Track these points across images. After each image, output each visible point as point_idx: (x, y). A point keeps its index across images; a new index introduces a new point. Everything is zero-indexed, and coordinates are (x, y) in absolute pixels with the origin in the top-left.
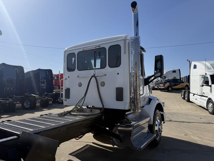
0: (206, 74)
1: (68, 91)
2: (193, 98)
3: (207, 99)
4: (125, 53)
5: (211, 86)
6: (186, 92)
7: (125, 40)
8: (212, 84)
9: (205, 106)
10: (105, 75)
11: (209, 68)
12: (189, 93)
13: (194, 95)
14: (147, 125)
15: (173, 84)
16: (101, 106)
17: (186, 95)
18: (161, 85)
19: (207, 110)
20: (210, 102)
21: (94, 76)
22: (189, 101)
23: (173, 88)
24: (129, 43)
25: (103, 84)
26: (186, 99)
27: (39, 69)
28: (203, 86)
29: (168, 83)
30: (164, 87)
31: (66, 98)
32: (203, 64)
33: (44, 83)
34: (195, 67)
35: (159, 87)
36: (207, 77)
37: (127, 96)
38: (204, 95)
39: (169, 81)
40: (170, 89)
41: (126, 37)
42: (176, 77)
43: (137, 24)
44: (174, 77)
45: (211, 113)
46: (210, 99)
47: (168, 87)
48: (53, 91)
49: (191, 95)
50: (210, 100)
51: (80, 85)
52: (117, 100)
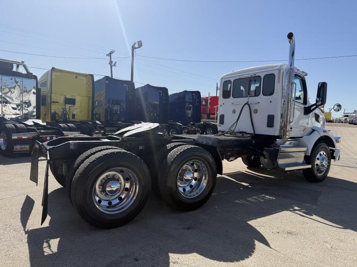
1: (222, 117)
4: (279, 82)
7: (279, 70)
10: (259, 103)
16: (252, 132)
21: (247, 103)
24: (283, 72)
25: (256, 111)
27: (185, 91)
31: (220, 123)
33: (190, 110)
37: (278, 122)
41: (281, 66)
43: (293, 54)
48: (201, 121)
51: (234, 112)
52: (268, 126)
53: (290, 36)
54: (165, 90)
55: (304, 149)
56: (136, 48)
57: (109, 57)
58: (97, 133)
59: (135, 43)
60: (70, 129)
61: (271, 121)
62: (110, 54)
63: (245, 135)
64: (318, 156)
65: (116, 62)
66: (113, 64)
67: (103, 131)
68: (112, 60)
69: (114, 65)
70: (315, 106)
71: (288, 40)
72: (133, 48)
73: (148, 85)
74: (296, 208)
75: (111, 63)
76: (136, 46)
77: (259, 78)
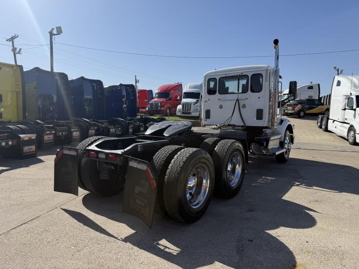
0: (351, 94)
1: (208, 112)
2: (332, 126)
3: (348, 126)
4: (266, 81)
5: (355, 110)
6: (324, 118)
7: (267, 70)
8: (357, 107)
9: (345, 135)
10: (247, 99)
11: (355, 86)
12: (328, 119)
13: (333, 122)
14: (278, 141)
15: (307, 106)
16: (242, 124)
17: (324, 123)
18: (289, 108)
19: (347, 140)
20: (352, 130)
22: (326, 130)
23: (306, 112)
24: (270, 72)
26: (323, 127)
27: (121, 85)
28: (345, 109)
29: (299, 105)
30: (293, 111)
31: (205, 118)
32: (349, 79)
34: (339, 84)
35: (286, 111)
36: (352, 98)
37: (266, 116)
38: (346, 121)
39: (301, 102)
40: (302, 114)
41: (268, 67)
42: (312, 97)
43: (278, 58)
44: (309, 97)
45: (351, 144)
46: (352, 126)
47: (300, 111)
49: (330, 122)
50: (352, 128)
52: (257, 119)
53: (276, 42)
54: (99, 83)
55: (279, 137)
56: (54, 35)
57: (11, 43)
58: (48, 134)
59: (53, 29)
60: (24, 132)
61: (259, 114)
62: (12, 39)
63: (236, 128)
64: (286, 141)
65: (20, 49)
66: (18, 50)
67: (54, 132)
68: (15, 46)
69: (19, 53)
70: (287, 100)
71: (273, 45)
72: (51, 34)
73: (82, 78)
74: (297, 183)
75: (14, 50)
76: (55, 32)
77: (246, 76)
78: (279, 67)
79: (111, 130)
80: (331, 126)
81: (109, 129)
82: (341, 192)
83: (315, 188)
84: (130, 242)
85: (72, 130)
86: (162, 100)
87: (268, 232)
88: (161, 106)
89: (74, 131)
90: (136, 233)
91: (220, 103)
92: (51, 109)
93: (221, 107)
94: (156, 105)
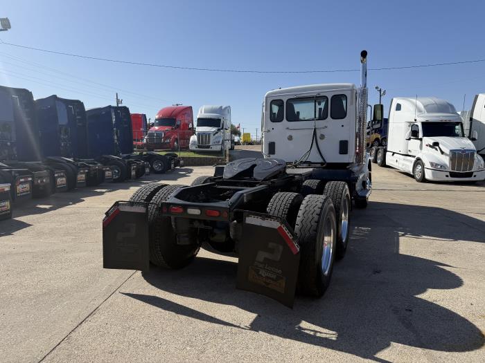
0: (415, 120)
3: (414, 159)
4: (352, 103)
5: (421, 140)
6: (380, 150)
7: (352, 91)
8: (424, 136)
9: (410, 170)
10: (326, 127)
11: (420, 111)
12: (385, 151)
13: (393, 155)
14: (362, 181)
16: (320, 160)
17: (380, 156)
19: (413, 177)
20: (418, 164)
22: (384, 165)
24: (356, 93)
25: (322, 137)
26: (379, 161)
28: (409, 139)
32: (412, 103)
34: (399, 107)
36: (417, 126)
37: (352, 149)
38: (410, 154)
45: (418, 181)
46: (418, 159)
49: (388, 155)
50: (419, 161)
52: (341, 153)
53: (364, 54)
54: (79, 104)
58: (22, 183)
61: (344, 147)
67: (30, 179)
71: (360, 58)
73: (55, 97)
74: (400, 233)
77: (325, 98)
78: (367, 86)
79: (107, 173)
80: (390, 160)
81: (103, 172)
82: (456, 240)
83: (424, 237)
84: (262, 331)
85: (56, 175)
86: (167, 128)
87: (419, 296)
88: (166, 138)
89: (59, 177)
90: (259, 316)
91: (289, 133)
92: (9, 144)
93: (290, 138)
94: (159, 135)
